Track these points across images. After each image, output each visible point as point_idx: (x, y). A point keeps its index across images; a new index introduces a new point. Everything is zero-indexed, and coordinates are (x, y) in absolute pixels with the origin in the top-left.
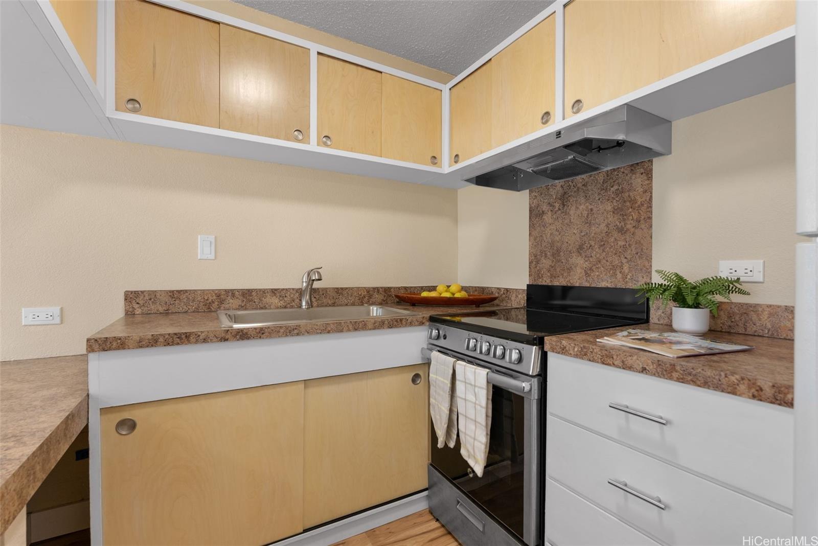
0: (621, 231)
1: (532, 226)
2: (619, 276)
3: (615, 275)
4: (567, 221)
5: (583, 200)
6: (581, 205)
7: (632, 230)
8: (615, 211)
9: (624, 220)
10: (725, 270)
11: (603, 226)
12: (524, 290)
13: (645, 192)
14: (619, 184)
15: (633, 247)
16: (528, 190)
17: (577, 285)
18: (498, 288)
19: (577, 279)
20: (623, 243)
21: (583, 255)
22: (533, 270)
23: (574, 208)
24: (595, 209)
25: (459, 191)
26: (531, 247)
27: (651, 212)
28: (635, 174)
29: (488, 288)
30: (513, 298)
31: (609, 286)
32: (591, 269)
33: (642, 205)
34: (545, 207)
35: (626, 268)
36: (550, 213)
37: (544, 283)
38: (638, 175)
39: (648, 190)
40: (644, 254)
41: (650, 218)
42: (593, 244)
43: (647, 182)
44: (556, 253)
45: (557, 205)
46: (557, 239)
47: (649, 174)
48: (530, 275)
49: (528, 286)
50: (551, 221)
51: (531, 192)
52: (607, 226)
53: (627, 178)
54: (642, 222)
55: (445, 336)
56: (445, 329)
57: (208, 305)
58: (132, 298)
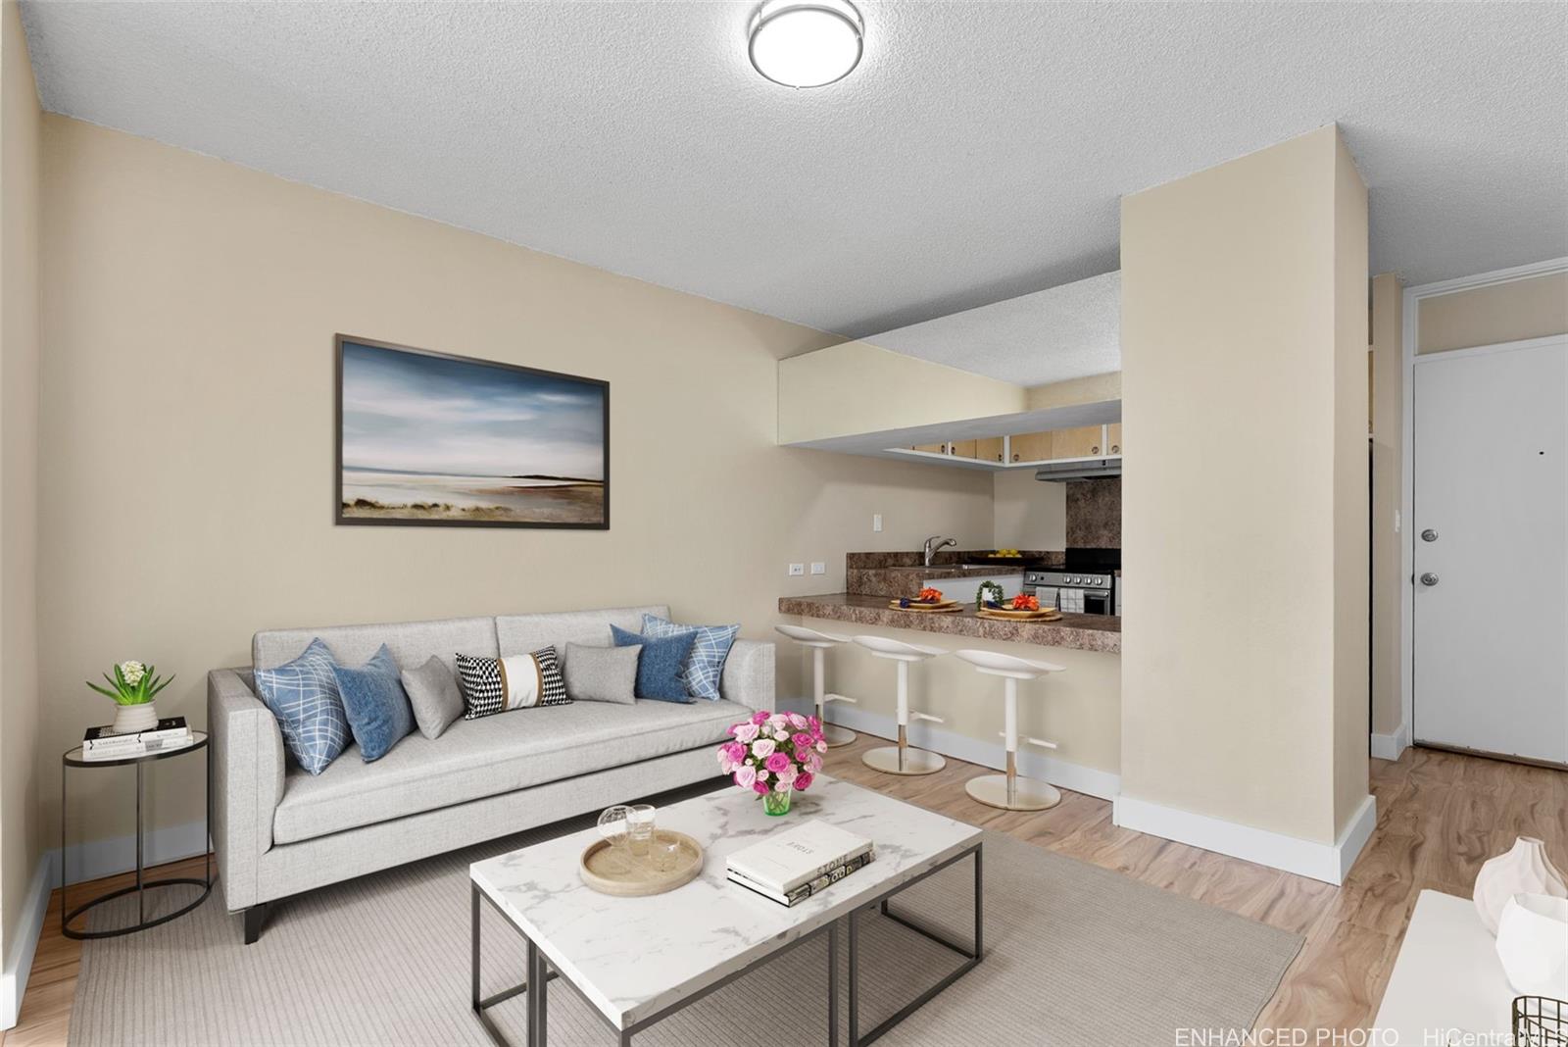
1: (1068, 507)
4: (1095, 507)
12: (1063, 552)
16: (1065, 486)
17: (1104, 547)
18: (1039, 552)
19: (1104, 544)
21: (1108, 529)
22: (1069, 539)
23: (1101, 499)
25: (995, 474)
26: (1068, 522)
32: (1113, 538)
37: (1078, 547)
42: (1114, 522)
46: (1089, 518)
48: (1067, 542)
49: (1067, 549)
50: (1083, 505)
51: (1068, 486)
55: (1042, 578)
56: (1041, 574)
57: (880, 562)
58: (851, 557)
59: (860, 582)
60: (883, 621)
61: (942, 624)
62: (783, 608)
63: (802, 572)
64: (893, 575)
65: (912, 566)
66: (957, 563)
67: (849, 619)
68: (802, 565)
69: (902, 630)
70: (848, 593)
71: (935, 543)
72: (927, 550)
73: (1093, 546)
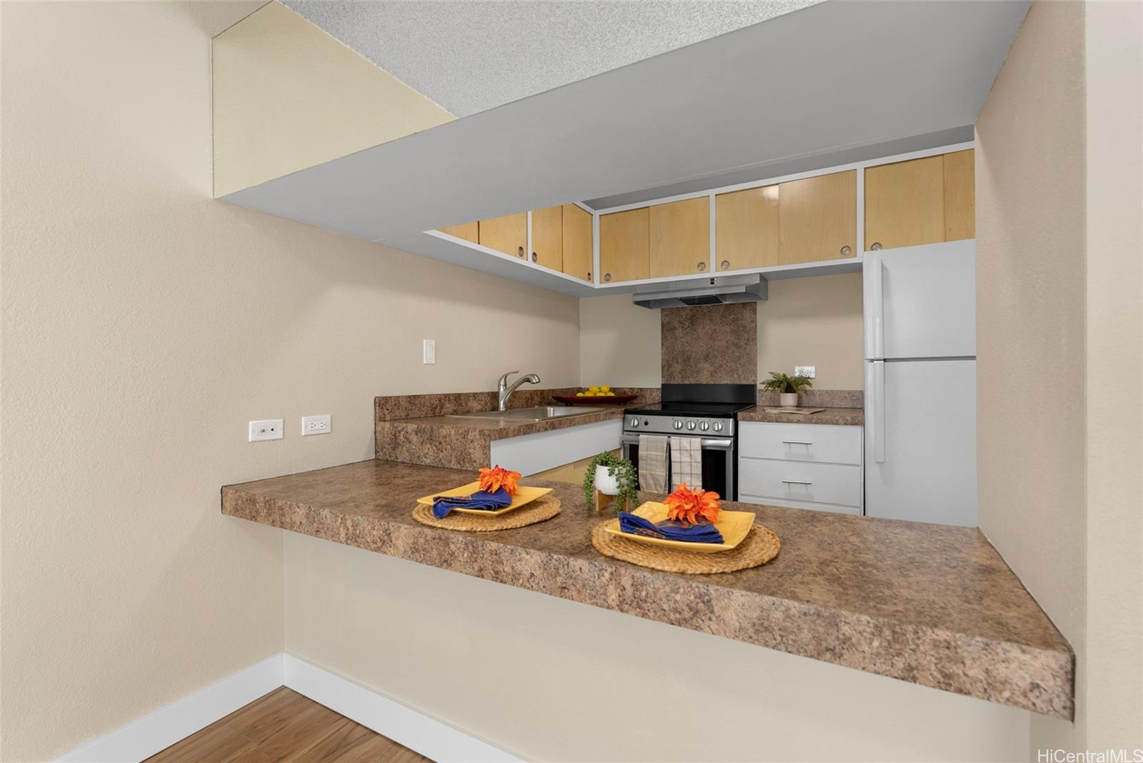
0: (736, 345)
1: (664, 338)
2: (736, 376)
3: (732, 375)
4: (694, 337)
5: (709, 322)
6: (706, 325)
7: (744, 346)
8: (732, 332)
9: (739, 339)
10: (797, 372)
11: (723, 342)
12: (659, 389)
13: (752, 322)
14: (735, 314)
15: (745, 357)
16: (660, 310)
17: (705, 383)
18: (631, 389)
19: (704, 379)
20: (738, 354)
21: (709, 361)
22: (665, 373)
23: (701, 327)
24: (717, 330)
25: (581, 299)
26: (663, 354)
27: (756, 335)
28: (745, 309)
29: (620, 388)
30: (647, 396)
31: (728, 383)
32: (715, 372)
33: (751, 330)
34: (676, 324)
35: (740, 371)
36: (680, 329)
37: (675, 383)
38: (748, 310)
39: (754, 321)
40: (751, 363)
41: (756, 339)
42: (716, 354)
43: (753, 316)
44: (687, 360)
45: (687, 324)
46: (687, 349)
47: (755, 311)
48: (662, 377)
49: (662, 385)
50: (681, 335)
51: (663, 310)
52: (727, 342)
53: (740, 311)
54: (751, 341)
55: (646, 423)
56: (645, 418)
57: (434, 409)
58: (383, 404)
59: (395, 444)
60: (396, 547)
61: (519, 567)
62: (227, 505)
63: (278, 434)
64: (444, 432)
65: (481, 411)
66: (540, 404)
67: (334, 537)
68: (278, 423)
69: (434, 568)
70: (377, 459)
71: (512, 380)
72: (502, 390)
73: (692, 381)
